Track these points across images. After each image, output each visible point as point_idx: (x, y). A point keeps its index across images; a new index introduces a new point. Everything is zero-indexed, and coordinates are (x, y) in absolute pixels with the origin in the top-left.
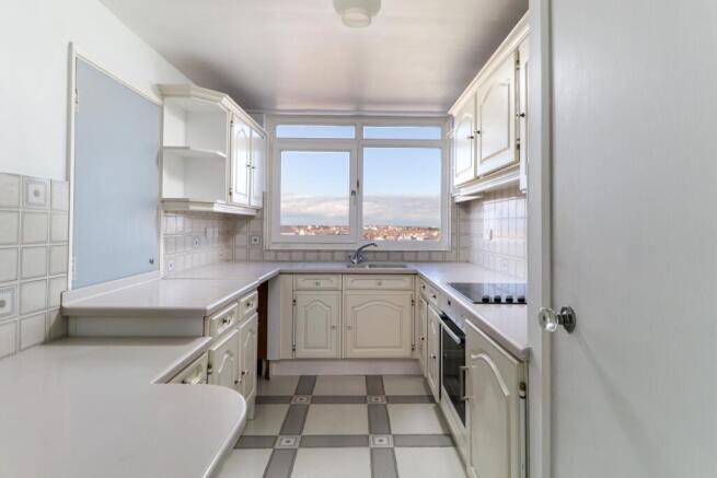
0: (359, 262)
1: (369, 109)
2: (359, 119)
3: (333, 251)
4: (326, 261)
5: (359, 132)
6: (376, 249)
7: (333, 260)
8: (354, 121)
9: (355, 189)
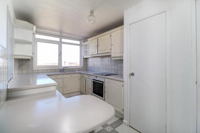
0: (63, 71)
1: (63, 34)
2: (61, 37)
3: (55, 69)
4: (53, 72)
5: (61, 40)
6: (68, 68)
7: (55, 72)
8: (59, 37)
9: (60, 54)
